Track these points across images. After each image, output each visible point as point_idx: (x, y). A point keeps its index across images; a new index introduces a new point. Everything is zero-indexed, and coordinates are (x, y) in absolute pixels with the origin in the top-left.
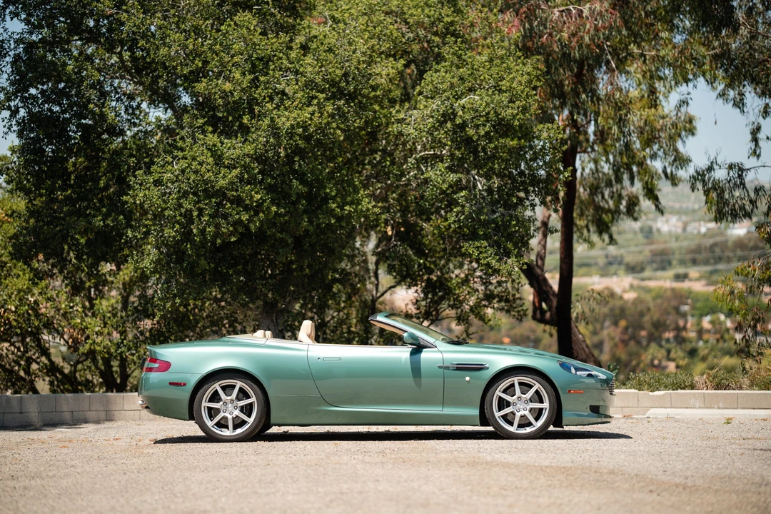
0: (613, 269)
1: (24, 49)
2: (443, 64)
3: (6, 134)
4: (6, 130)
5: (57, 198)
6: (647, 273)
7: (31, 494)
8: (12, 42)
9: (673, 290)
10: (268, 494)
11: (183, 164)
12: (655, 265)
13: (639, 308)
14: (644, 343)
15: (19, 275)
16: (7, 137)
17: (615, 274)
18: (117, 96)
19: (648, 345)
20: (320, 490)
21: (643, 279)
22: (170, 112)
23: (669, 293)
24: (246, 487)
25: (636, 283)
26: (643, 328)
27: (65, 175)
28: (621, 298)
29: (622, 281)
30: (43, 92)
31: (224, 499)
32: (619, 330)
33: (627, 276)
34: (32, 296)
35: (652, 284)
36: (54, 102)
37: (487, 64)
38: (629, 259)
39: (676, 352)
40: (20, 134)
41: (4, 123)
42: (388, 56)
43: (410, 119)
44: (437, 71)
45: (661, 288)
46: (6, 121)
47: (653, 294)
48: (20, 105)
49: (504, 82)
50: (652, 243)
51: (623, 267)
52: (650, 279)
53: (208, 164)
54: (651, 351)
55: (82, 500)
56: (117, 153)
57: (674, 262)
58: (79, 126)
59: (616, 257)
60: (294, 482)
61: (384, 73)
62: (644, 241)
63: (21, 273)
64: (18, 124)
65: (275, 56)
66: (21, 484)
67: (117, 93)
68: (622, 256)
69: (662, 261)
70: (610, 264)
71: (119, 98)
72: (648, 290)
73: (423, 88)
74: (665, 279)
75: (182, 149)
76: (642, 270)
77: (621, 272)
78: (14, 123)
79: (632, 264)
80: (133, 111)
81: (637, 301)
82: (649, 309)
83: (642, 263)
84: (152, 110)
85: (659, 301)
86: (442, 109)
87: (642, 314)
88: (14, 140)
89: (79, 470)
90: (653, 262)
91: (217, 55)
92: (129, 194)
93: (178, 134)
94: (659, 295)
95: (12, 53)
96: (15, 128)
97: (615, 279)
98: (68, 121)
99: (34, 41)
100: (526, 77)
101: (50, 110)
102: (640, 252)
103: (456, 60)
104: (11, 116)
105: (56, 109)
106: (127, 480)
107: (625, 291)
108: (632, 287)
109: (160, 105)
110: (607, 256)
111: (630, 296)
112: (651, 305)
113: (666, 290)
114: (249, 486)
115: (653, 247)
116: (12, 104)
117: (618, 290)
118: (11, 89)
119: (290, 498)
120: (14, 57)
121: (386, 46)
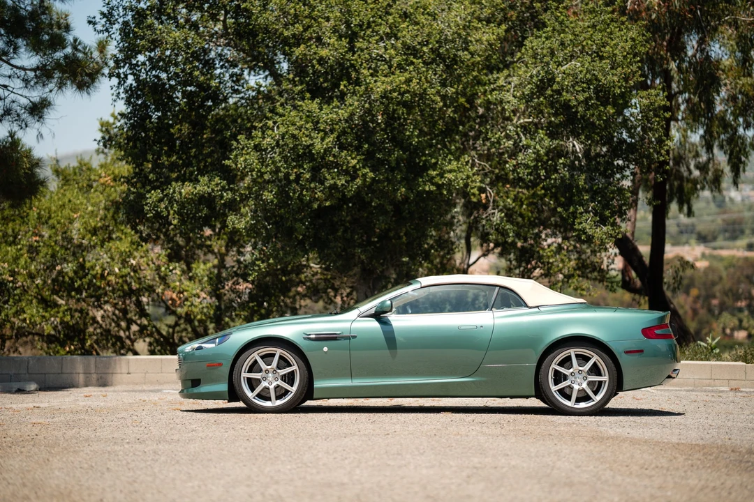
0: (684, 237)
1: (133, 16)
2: (545, 29)
3: (115, 101)
4: (114, 97)
5: (163, 164)
6: (719, 243)
7: (163, 458)
8: (121, 9)
9: (746, 259)
10: (400, 467)
11: (283, 129)
12: (727, 235)
13: (710, 277)
14: (716, 312)
15: (121, 239)
16: (116, 104)
17: (687, 243)
18: (221, 64)
19: (720, 313)
20: (451, 463)
21: (715, 248)
22: (270, 80)
23: (740, 263)
24: (374, 458)
25: (708, 251)
26: (714, 297)
27: (170, 141)
28: (693, 266)
29: (693, 249)
30: (150, 59)
31: (358, 471)
32: (690, 299)
33: (699, 245)
34: (134, 259)
35: (725, 253)
36: (161, 69)
37: (590, 29)
38: (701, 227)
39: (748, 321)
40: (128, 102)
41: (113, 91)
42: (488, 21)
43: (509, 86)
44: (537, 37)
45: (733, 257)
46: (115, 89)
47: (726, 263)
48: (129, 72)
49: (608, 48)
50: (725, 212)
51: (694, 236)
52: (721, 248)
53: (307, 129)
54: (722, 320)
55: (215, 467)
56: (219, 120)
57: (747, 232)
58: (184, 93)
59: (687, 226)
60: (422, 454)
61: (484, 39)
62: (717, 210)
63: (123, 237)
64: (126, 92)
65: (374, 22)
66: (149, 448)
67: (221, 60)
68: (693, 225)
69: (734, 231)
70: (681, 232)
71: (223, 65)
72: (721, 259)
73: (523, 54)
74: (738, 248)
75: (281, 116)
76: (715, 238)
77: (693, 241)
78: (122, 90)
79: (703, 234)
80: (237, 78)
81: (709, 270)
82: (721, 278)
83: (714, 232)
84: (252, 77)
85: (732, 270)
86: (542, 73)
87: (714, 284)
88: (122, 107)
89: (201, 435)
90: (726, 231)
91: (315, 20)
92: (231, 159)
93: (278, 101)
94: (731, 264)
95: (121, 20)
96: (123, 95)
97: (687, 248)
98: (173, 88)
99: (143, 9)
100: (630, 43)
101: (157, 77)
102: (713, 221)
103: (558, 27)
104: (119, 83)
105: (164, 76)
106: (253, 448)
107: (696, 260)
108: (703, 256)
109: (261, 72)
110: (678, 225)
111: (701, 264)
112: (724, 274)
113: (739, 259)
114: (377, 456)
115: (725, 216)
116: (121, 71)
117: (689, 258)
118: (120, 56)
119: (424, 471)
120: (123, 24)
121: (486, 12)
